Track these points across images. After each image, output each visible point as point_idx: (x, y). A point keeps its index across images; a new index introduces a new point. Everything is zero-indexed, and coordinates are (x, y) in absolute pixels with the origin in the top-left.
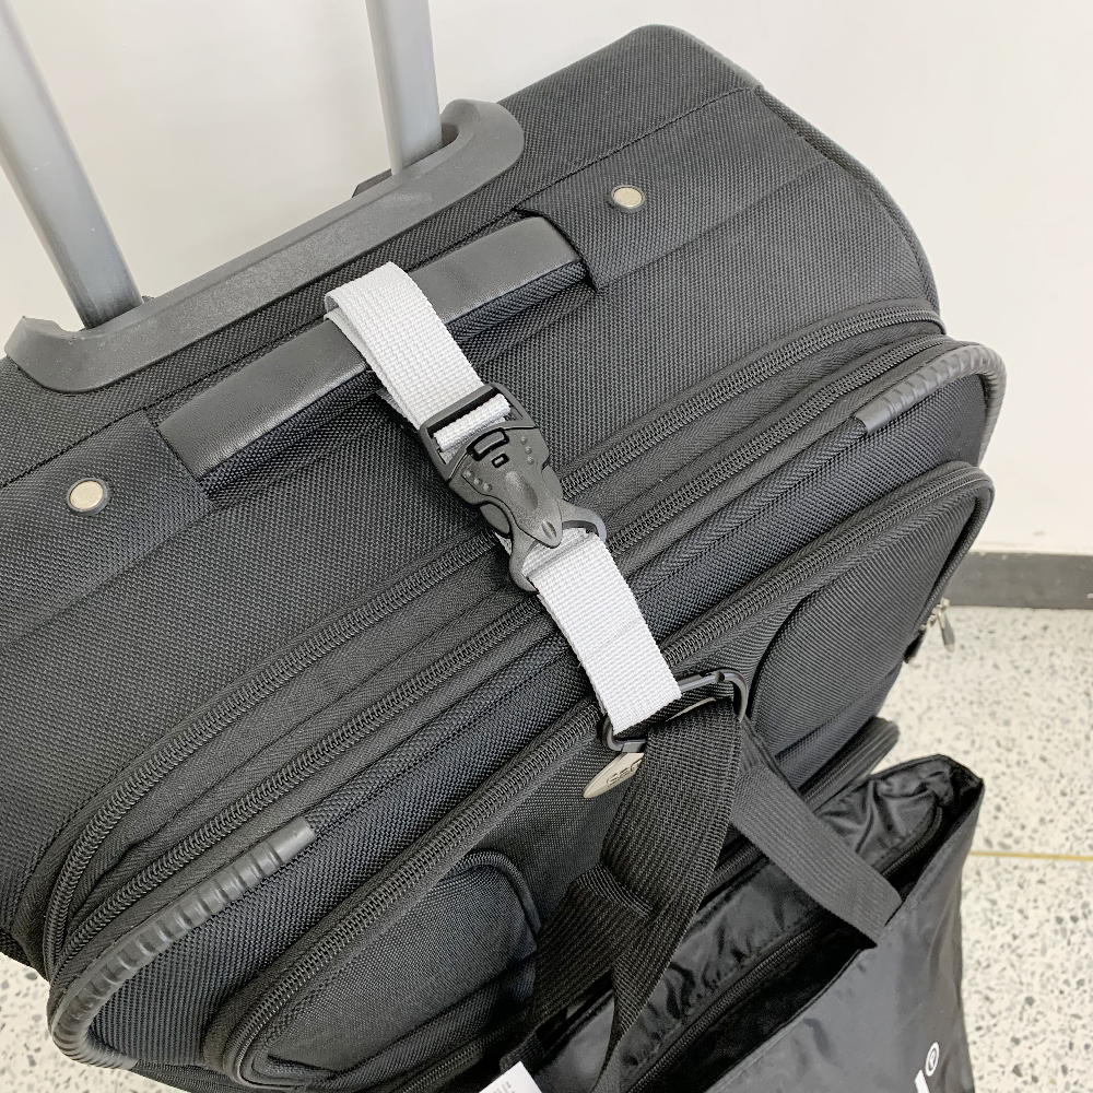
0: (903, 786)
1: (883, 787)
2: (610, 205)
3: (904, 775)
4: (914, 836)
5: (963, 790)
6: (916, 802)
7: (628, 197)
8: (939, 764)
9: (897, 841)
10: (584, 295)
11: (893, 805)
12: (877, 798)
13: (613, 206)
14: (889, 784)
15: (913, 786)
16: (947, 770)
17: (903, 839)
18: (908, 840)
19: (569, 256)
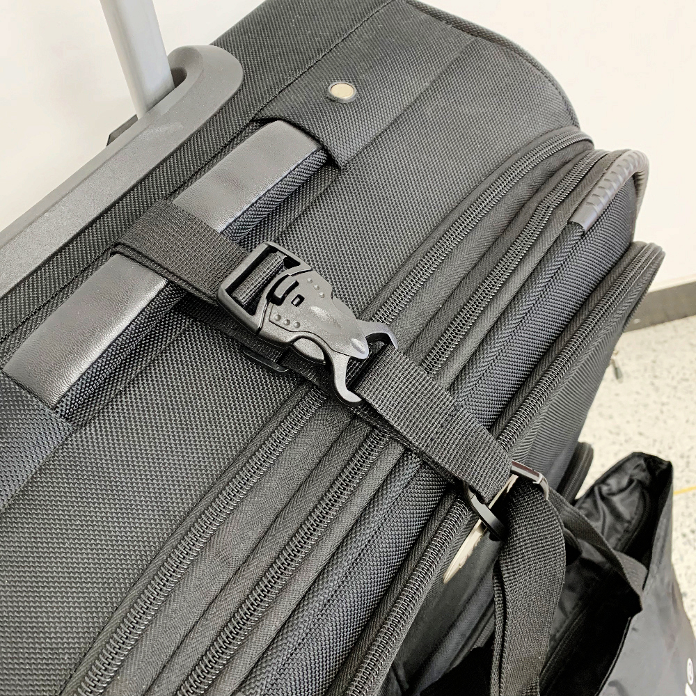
0: (619, 483)
1: (605, 489)
2: (331, 100)
3: (617, 475)
4: (636, 517)
5: (657, 473)
6: (631, 493)
7: (343, 91)
8: (636, 459)
9: (626, 525)
10: (331, 174)
11: (616, 500)
12: (603, 498)
13: (333, 100)
14: (608, 485)
15: (625, 482)
16: (642, 462)
17: (629, 522)
18: (634, 522)
19: (313, 146)
